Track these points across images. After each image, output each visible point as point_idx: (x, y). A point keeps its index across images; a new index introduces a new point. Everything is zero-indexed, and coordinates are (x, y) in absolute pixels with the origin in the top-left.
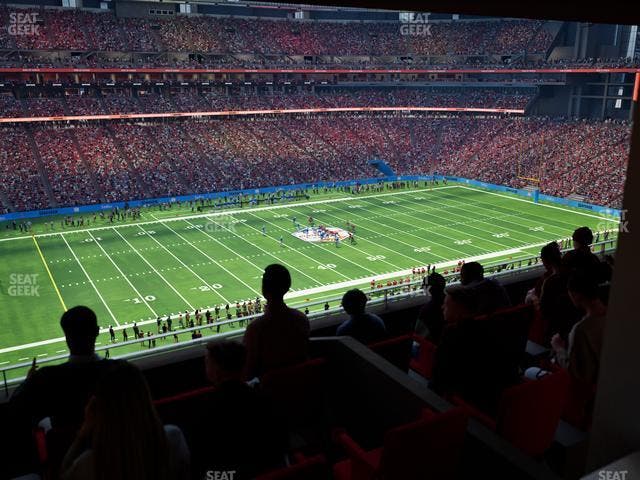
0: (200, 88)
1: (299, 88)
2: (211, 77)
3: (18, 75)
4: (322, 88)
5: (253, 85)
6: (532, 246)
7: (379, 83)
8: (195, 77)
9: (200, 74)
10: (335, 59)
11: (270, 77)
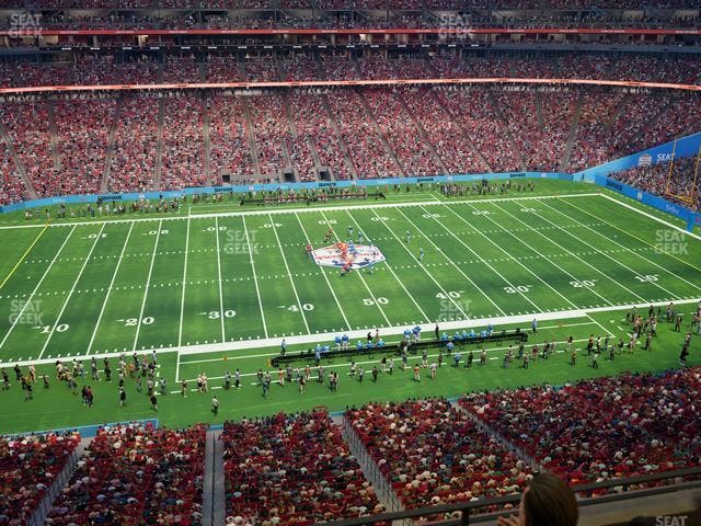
0: (317, 51)
1: (443, 51)
2: (333, 39)
3: (114, 37)
4: (473, 51)
5: (382, 47)
6: (614, 308)
7: (546, 46)
8: (314, 38)
9: (319, 36)
10: (494, 13)
11: (405, 39)
